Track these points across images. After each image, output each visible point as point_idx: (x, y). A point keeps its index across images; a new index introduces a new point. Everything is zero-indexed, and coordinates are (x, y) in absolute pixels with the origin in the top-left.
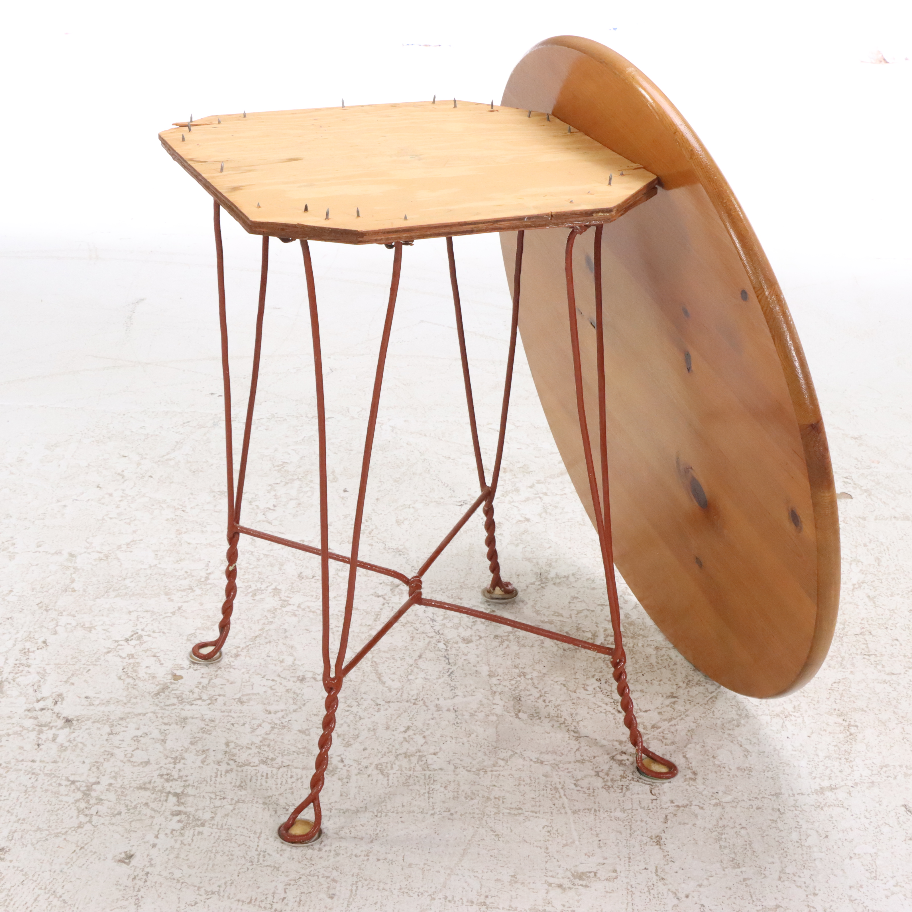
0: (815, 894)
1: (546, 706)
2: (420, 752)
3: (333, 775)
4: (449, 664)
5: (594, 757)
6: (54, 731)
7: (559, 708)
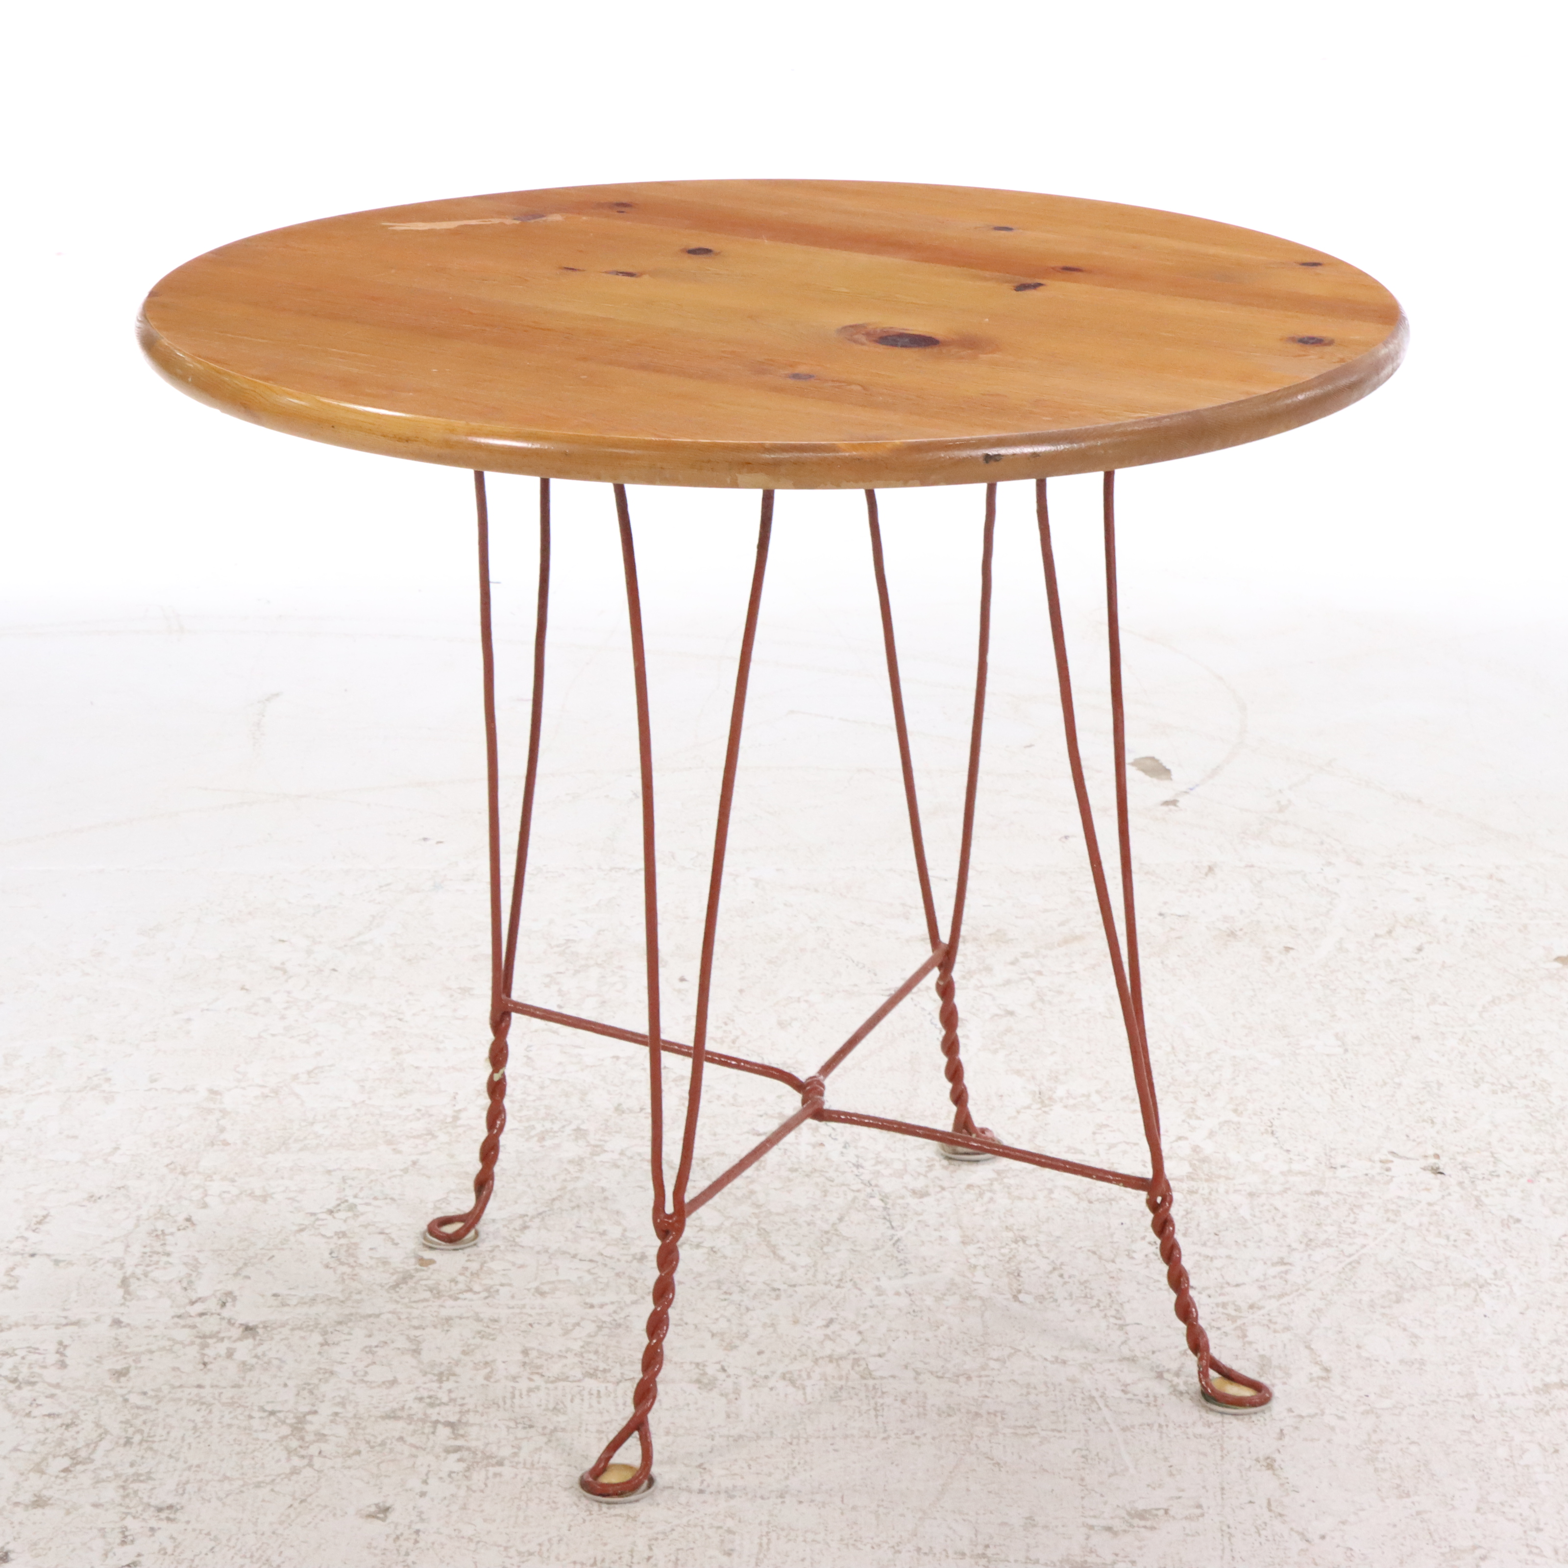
0: (1538, 1530)
1: (1065, 1283)
2: (855, 1353)
3: (711, 1390)
4: (893, 1228)
5: (1153, 1352)
6: (226, 1344)
7: (1087, 1285)
